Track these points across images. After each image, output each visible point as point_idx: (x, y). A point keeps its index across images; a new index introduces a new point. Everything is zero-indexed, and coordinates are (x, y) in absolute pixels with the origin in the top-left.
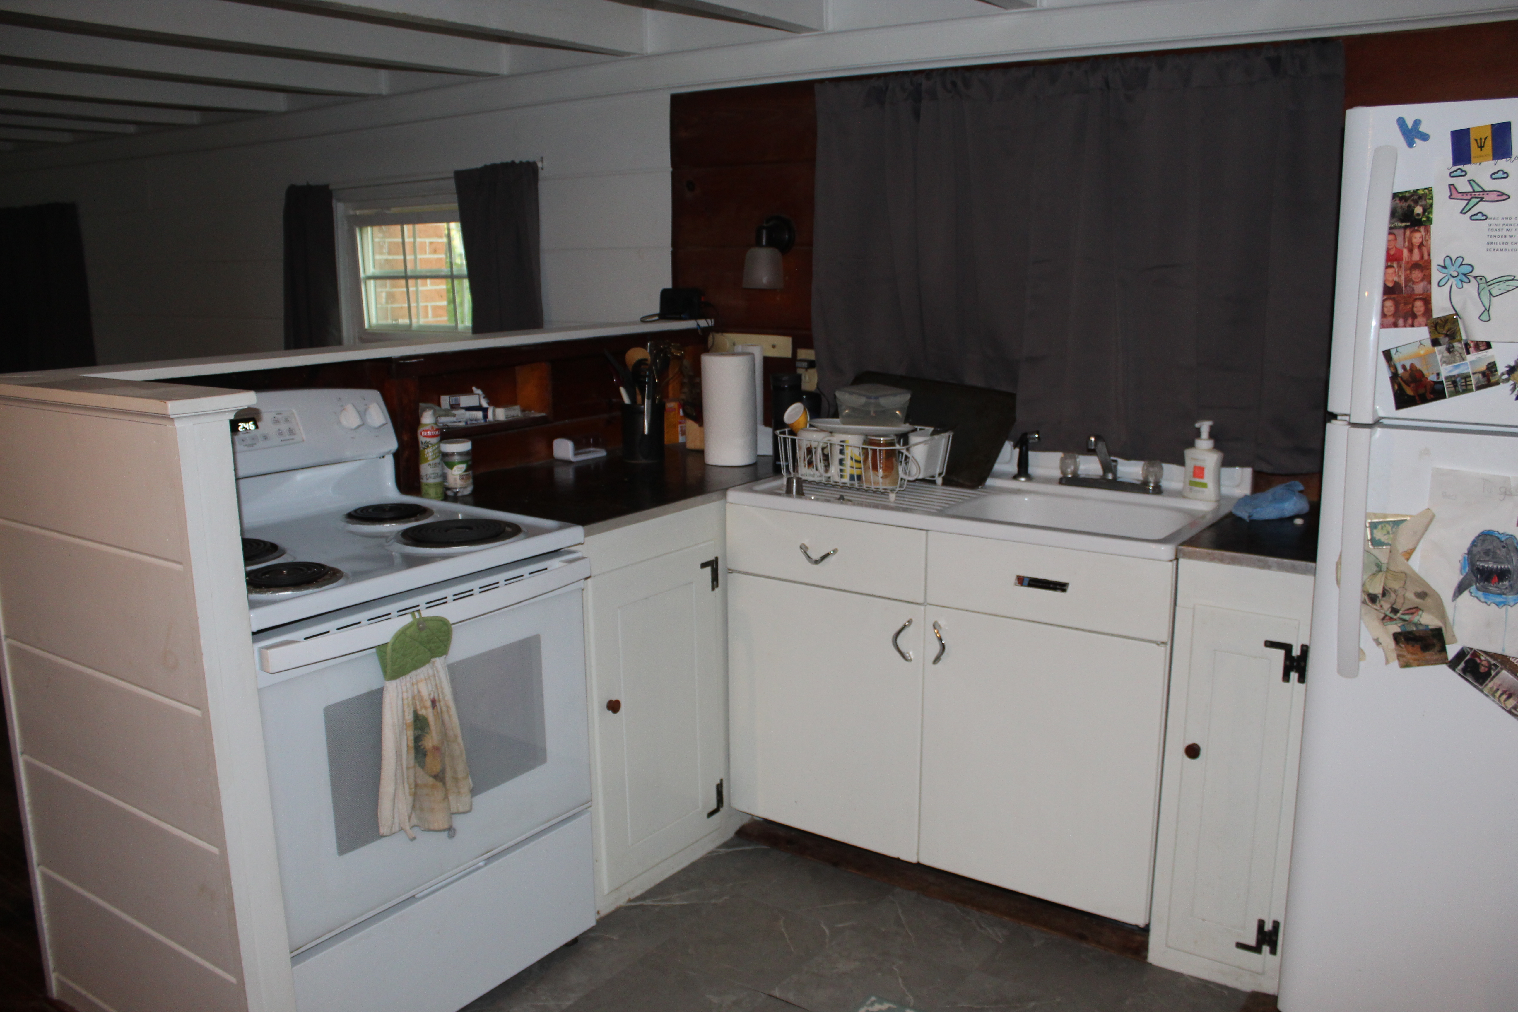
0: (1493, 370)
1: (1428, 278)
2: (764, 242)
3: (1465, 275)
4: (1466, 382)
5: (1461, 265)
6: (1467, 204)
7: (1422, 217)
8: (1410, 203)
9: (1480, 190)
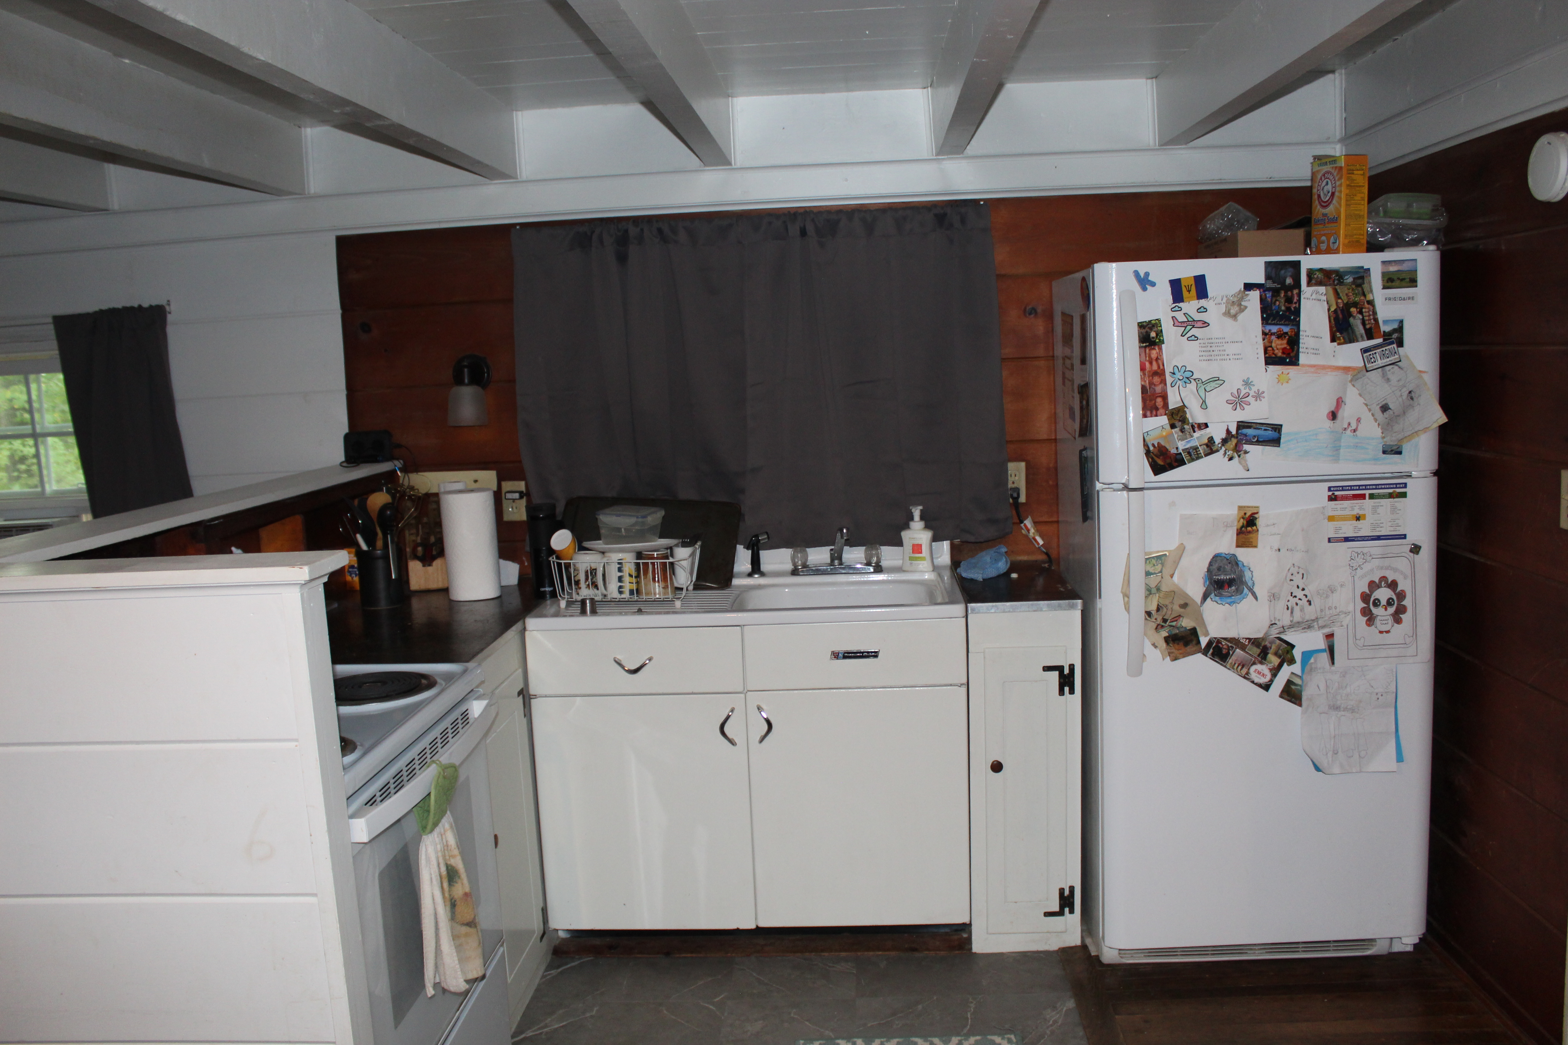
0: (1212, 442)
1: (1164, 382)
2: (466, 381)
3: (1187, 378)
4: (1196, 452)
5: (1185, 371)
6: (1185, 329)
7: (1156, 339)
8: (1147, 329)
9: (1192, 320)
